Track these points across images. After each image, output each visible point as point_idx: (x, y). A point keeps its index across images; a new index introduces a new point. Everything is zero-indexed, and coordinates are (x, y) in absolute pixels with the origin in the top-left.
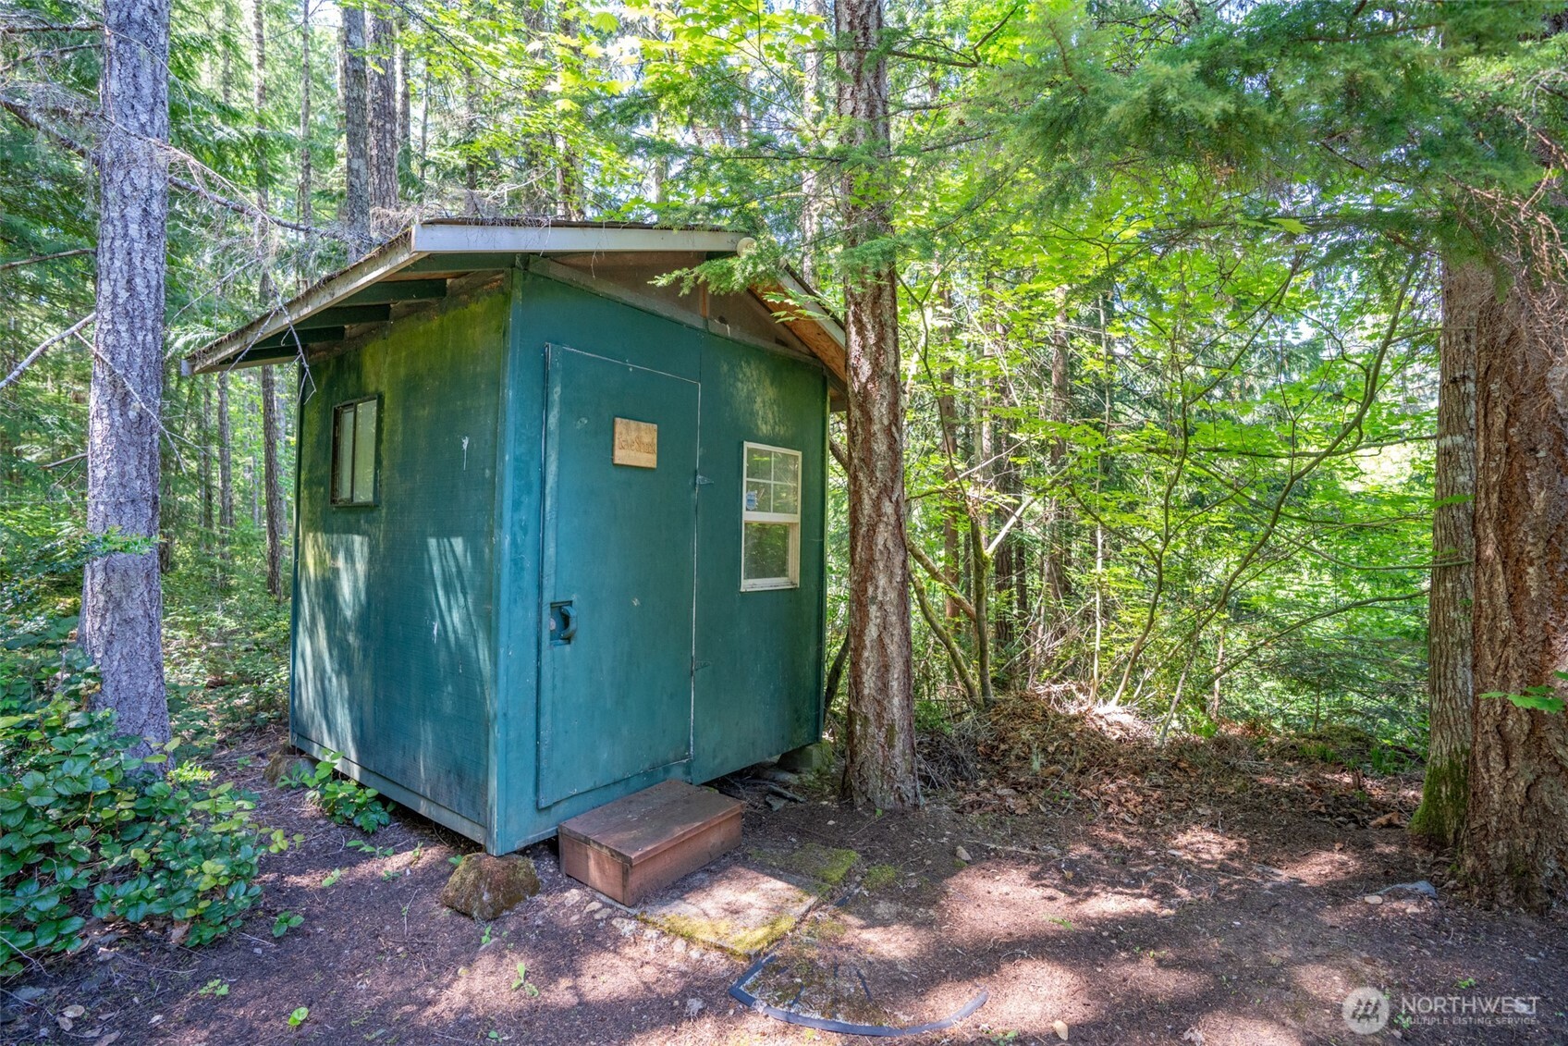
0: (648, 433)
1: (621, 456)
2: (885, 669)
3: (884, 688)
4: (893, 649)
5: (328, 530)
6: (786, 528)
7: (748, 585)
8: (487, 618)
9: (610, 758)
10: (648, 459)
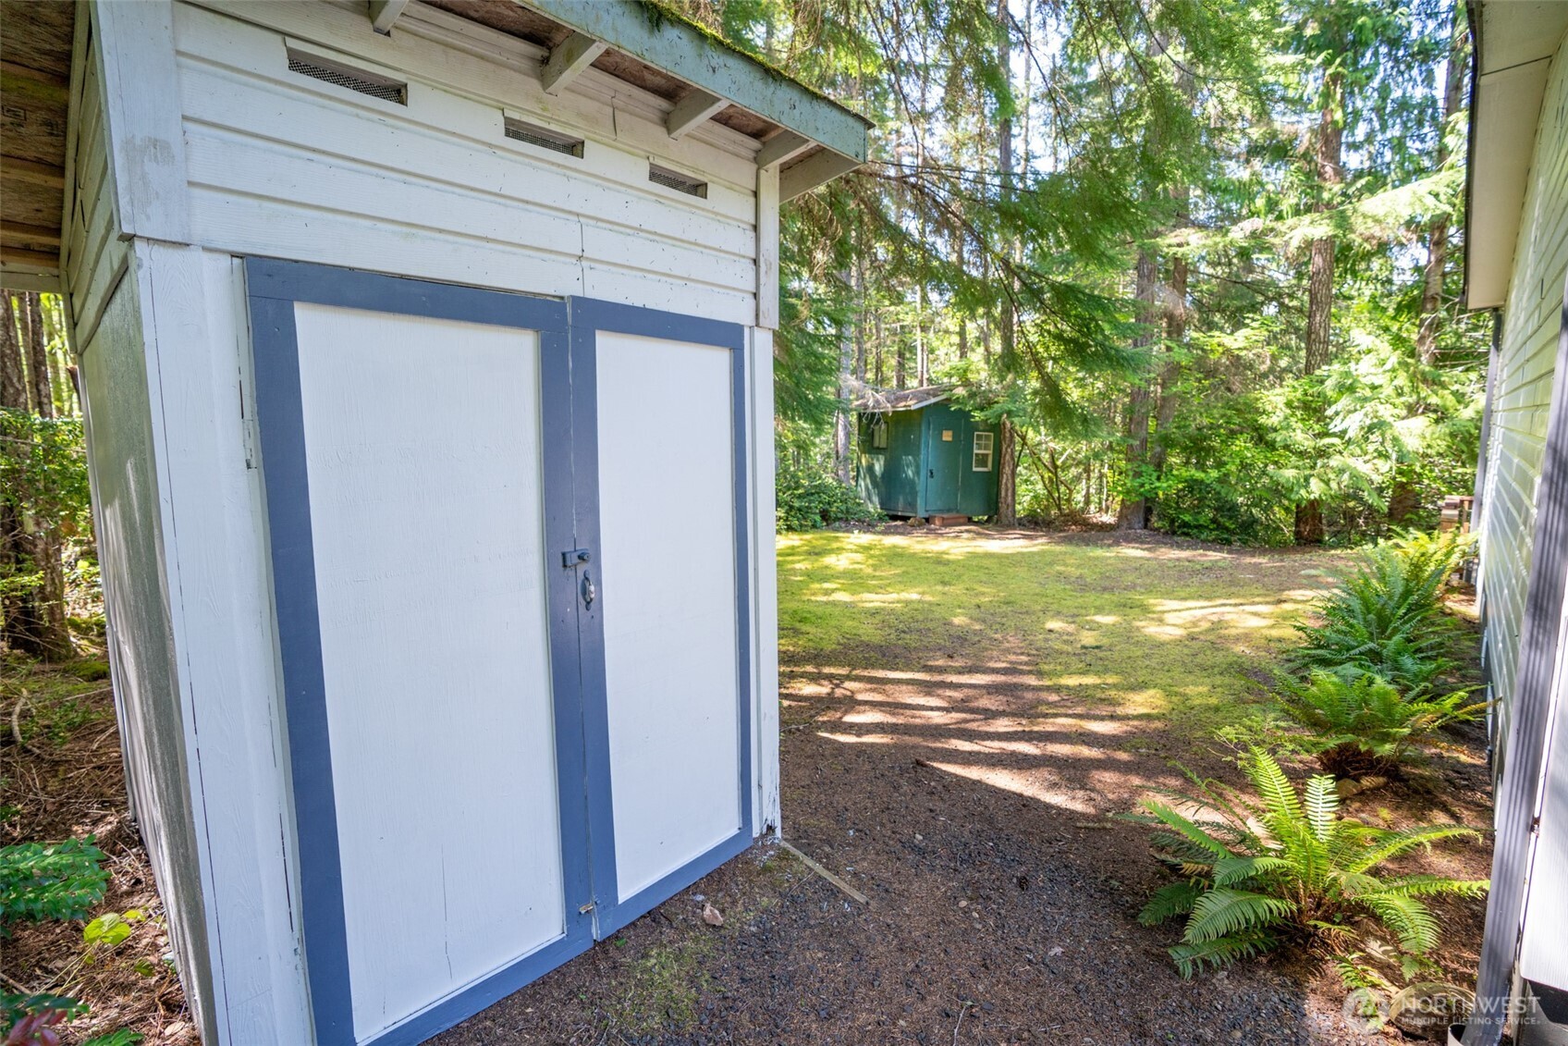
0: (950, 433)
1: (944, 439)
2: (1007, 490)
3: (1007, 495)
4: (1009, 485)
5: (870, 453)
6: (987, 455)
7: (975, 469)
8: (917, 473)
9: (939, 504)
10: (950, 439)
